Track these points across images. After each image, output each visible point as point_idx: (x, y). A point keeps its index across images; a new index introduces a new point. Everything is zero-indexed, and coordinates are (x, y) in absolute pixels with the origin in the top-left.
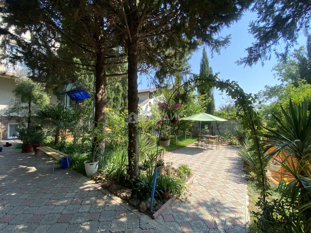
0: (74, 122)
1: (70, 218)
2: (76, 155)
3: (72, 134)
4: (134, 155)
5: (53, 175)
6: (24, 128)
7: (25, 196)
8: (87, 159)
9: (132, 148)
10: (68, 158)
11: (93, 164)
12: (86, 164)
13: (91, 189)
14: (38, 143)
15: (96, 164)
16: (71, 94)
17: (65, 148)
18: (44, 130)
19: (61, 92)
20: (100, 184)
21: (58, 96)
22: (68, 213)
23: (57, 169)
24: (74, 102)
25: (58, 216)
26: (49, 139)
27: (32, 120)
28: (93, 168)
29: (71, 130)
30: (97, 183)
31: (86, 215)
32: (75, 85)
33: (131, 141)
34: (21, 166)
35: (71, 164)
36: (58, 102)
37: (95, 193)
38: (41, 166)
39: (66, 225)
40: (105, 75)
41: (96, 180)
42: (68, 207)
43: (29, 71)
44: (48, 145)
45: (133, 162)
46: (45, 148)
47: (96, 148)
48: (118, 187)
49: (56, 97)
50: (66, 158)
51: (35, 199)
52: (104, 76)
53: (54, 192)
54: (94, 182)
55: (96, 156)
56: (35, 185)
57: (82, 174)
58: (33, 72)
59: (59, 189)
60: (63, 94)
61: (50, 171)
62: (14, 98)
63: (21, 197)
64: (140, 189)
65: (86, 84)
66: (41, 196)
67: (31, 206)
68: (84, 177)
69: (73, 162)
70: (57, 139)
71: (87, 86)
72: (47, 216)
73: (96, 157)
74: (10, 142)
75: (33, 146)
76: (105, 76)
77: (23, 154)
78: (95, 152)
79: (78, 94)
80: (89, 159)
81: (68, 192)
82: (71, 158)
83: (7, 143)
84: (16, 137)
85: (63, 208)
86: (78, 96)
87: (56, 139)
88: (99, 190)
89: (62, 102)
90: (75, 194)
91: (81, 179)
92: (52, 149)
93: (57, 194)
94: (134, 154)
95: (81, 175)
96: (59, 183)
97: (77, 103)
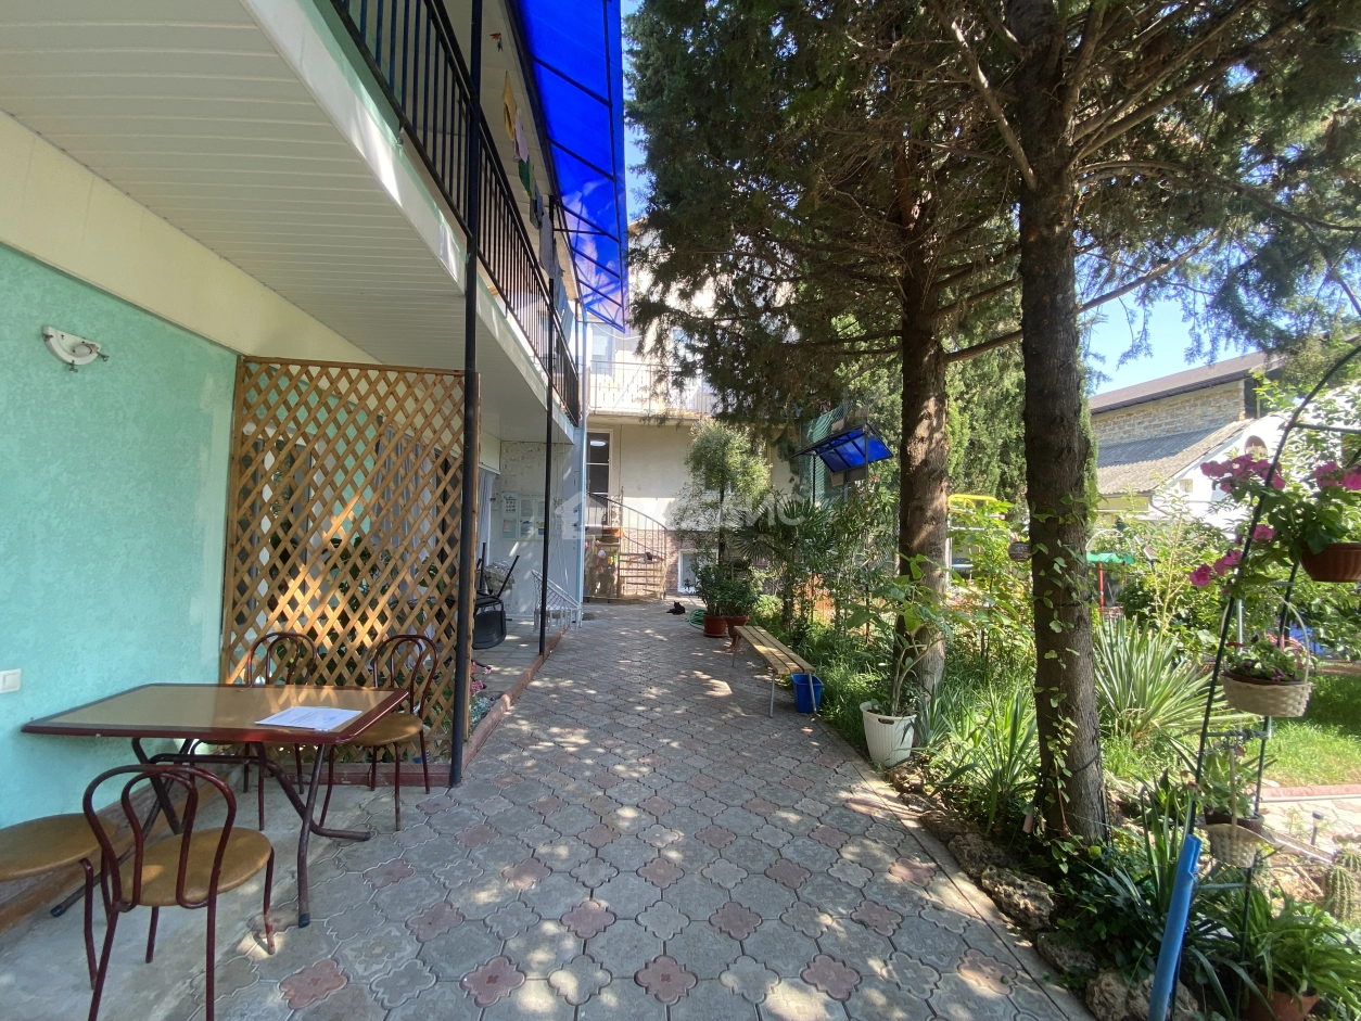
0: (833, 552)
1: (802, 879)
2: (836, 673)
3: (831, 595)
4: (1067, 726)
5: (768, 722)
6: (711, 564)
7: (700, 763)
8: (874, 695)
9: (1055, 689)
10: (814, 679)
11: (891, 722)
12: (866, 715)
13: (878, 814)
14: (738, 611)
15: (902, 726)
16: (828, 449)
17: (810, 641)
18: (757, 574)
19: (799, 448)
20: (915, 807)
21: (792, 462)
22: (796, 859)
23: (782, 707)
24: (838, 479)
25: (770, 856)
26: (769, 604)
27: (728, 540)
28: (894, 736)
29: (828, 582)
30: (906, 802)
31: (851, 896)
32: (840, 414)
33: (1047, 656)
34: (699, 673)
35: (821, 703)
36: (792, 480)
37: (893, 834)
38: (743, 686)
39: (788, 896)
40: (941, 359)
41: (900, 788)
42: (799, 843)
43: (714, 400)
44: (763, 622)
45: (1065, 759)
46: (754, 633)
47: (904, 662)
48: (990, 851)
49: (786, 464)
50: (807, 677)
51: (721, 778)
52: (937, 363)
53: (769, 779)
54: (895, 794)
55: (904, 690)
56: (725, 737)
57: (855, 749)
58: (724, 400)
59: (783, 773)
60: (805, 453)
61: (763, 709)
62: (690, 480)
63: (691, 761)
64: (1097, 905)
65: (880, 403)
66: (736, 775)
67: (710, 794)
68: (859, 762)
69: (829, 695)
70: (788, 608)
71: (880, 410)
72: (741, 842)
73: (904, 699)
74: (684, 601)
75: (727, 620)
76: (944, 358)
77: (706, 639)
78: (901, 673)
79: (850, 448)
80: (880, 699)
81: (807, 793)
82: (824, 679)
83: (677, 604)
84: (692, 590)
85: (785, 840)
86: (850, 455)
87: (785, 607)
88: (906, 830)
89: (805, 481)
90: (825, 808)
91: (848, 765)
92: (770, 637)
93: (774, 785)
94: (1068, 720)
95: (851, 750)
96: (785, 753)
97: (846, 480)
